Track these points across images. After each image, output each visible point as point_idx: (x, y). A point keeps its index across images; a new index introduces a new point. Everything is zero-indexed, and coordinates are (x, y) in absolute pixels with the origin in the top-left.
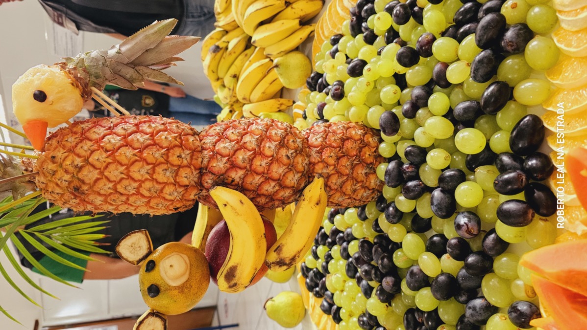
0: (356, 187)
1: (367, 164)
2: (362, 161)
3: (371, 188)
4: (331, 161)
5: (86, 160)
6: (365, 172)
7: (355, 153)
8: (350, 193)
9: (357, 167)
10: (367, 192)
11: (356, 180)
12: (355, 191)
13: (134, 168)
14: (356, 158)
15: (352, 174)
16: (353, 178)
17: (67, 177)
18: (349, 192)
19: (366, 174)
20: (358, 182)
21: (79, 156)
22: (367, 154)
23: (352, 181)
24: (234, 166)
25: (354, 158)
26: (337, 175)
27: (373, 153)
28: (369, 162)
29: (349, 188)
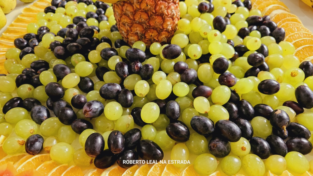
0: (126, 26)
4: (143, 6)
6: (139, 33)
10: (125, 34)
12: (124, 24)
16: (132, 24)
18: (123, 20)
20: (130, 28)
26: (133, 11)
29: (125, 20)
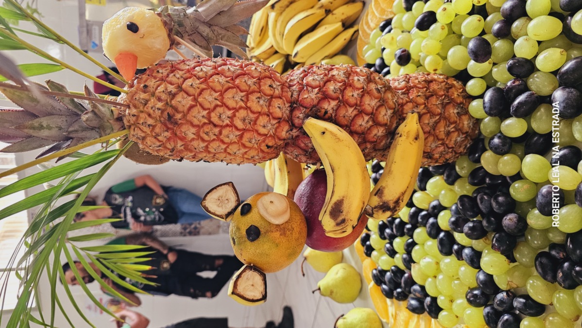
1: (457, 103)
2: (452, 101)
3: (465, 131)
4: (421, 100)
5: (180, 88)
6: (457, 111)
7: (443, 93)
8: (444, 137)
9: (447, 107)
10: (461, 136)
11: (449, 121)
12: (448, 134)
13: (229, 95)
14: (445, 97)
15: (444, 113)
16: (445, 118)
17: (160, 105)
18: (442, 135)
19: (458, 113)
20: (452, 123)
21: (171, 84)
22: (455, 94)
23: (445, 122)
24: (326, 97)
25: (443, 97)
26: (429, 115)
27: (461, 93)
28: (459, 102)
29: (442, 130)
